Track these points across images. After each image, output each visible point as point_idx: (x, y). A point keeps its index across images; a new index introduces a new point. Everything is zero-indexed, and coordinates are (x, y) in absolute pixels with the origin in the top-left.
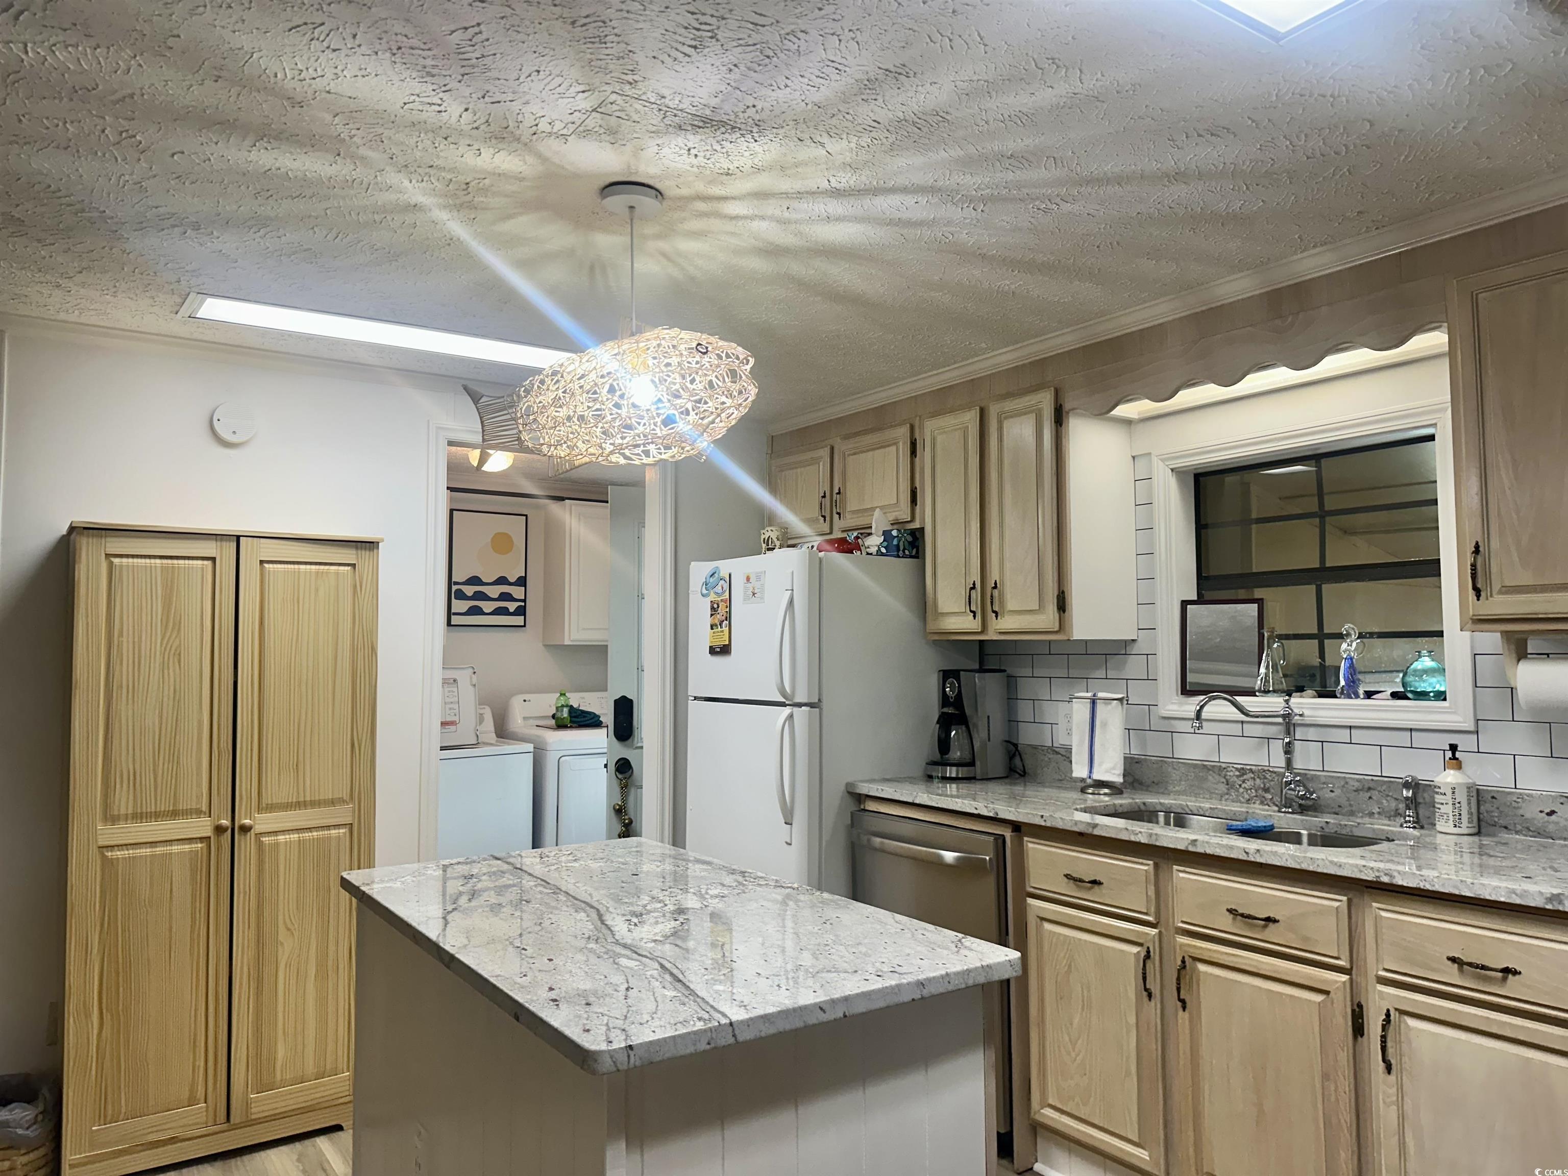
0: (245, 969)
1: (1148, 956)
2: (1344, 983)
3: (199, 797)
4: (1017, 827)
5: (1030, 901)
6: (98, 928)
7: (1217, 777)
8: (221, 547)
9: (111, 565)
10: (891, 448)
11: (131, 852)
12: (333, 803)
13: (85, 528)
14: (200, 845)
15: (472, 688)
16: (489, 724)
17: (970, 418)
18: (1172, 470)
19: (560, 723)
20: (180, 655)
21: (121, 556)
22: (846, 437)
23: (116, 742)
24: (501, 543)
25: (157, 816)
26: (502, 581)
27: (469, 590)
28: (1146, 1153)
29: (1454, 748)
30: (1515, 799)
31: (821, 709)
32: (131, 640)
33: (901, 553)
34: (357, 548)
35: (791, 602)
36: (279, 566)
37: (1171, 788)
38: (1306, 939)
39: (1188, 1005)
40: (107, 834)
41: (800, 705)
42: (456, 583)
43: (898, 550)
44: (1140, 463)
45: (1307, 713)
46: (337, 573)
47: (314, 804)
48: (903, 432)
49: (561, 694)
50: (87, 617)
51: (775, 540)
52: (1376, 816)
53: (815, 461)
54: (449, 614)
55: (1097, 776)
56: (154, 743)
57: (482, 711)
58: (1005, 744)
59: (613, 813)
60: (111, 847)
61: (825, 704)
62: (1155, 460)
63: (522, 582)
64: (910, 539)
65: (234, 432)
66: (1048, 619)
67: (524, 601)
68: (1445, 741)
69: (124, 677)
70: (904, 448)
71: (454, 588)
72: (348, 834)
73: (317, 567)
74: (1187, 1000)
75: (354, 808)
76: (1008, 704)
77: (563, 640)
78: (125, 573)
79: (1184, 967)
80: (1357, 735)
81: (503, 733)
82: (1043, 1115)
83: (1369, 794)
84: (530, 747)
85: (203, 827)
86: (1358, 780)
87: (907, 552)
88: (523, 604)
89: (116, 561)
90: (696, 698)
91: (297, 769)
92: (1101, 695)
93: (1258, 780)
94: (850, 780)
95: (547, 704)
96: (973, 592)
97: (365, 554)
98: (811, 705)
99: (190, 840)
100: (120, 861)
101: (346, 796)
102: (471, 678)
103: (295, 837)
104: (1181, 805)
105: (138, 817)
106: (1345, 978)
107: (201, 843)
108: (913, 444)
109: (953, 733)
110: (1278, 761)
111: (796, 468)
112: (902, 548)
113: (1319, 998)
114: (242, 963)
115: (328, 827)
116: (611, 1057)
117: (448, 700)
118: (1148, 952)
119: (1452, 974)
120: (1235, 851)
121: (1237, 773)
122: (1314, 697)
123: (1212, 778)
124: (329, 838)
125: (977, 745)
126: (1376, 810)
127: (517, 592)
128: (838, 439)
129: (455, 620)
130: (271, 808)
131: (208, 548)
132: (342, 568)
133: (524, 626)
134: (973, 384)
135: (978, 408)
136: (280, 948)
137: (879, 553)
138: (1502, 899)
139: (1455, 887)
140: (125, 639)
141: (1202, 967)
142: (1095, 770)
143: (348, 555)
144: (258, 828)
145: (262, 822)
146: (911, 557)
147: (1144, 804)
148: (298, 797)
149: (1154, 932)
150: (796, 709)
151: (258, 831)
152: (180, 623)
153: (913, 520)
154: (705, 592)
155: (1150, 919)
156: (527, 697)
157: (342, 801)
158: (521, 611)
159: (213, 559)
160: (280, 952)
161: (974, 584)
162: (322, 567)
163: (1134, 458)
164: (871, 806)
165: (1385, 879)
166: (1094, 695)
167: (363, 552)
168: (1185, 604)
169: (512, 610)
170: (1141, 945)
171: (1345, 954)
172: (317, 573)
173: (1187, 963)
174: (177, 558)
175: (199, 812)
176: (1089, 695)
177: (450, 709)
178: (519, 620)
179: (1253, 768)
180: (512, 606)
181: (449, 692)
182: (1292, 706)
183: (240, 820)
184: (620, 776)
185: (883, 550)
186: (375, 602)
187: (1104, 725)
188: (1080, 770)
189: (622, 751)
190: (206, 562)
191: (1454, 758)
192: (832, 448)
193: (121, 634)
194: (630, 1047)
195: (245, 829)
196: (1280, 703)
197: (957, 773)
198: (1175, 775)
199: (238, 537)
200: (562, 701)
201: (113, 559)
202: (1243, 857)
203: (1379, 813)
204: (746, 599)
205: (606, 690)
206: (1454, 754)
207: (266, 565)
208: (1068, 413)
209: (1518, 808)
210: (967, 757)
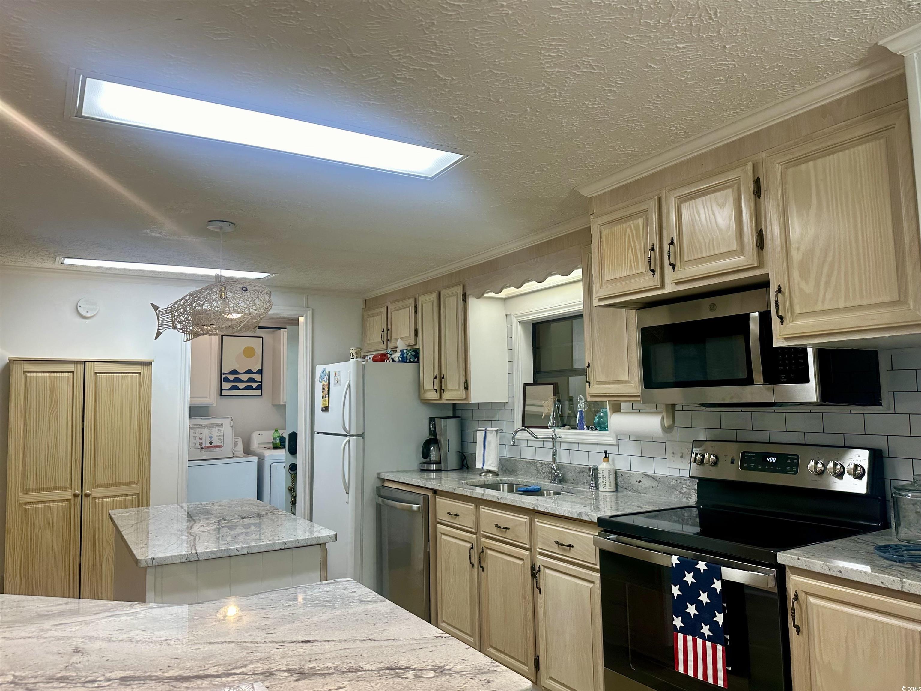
0: (87, 560)
1: (472, 548)
2: (527, 555)
3: (66, 481)
4: (435, 492)
5: (438, 525)
6: (20, 539)
7: (534, 467)
8: (77, 367)
9: (26, 377)
10: (406, 309)
11: (35, 505)
12: (129, 484)
13: (14, 360)
14: (66, 503)
15: (230, 428)
16: (240, 447)
17: (435, 296)
18: (519, 322)
19: (275, 446)
20: (57, 416)
21: (31, 372)
22: (392, 302)
23: (28, 456)
24: (249, 352)
25: (47, 489)
26: (249, 372)
27: (231, 377)
28: (473, 639)
29: (606, 452)
30: (628, 475)
31: (363, 438)
32: (35, 410)
33: (408, 361)
34: (141, 365)
35: (349, 386)
36: (104, 374)
37: (519, 473)
38: (517, 536)
39: (485, 569)
40: (25, 497)
41: (353, 436)
42: (224, 374)
43: (407, 359)
44: (509, 317)
45: (563, 436)
46: (132, 377)
47: (120, 484)
48: (411, 302)
49: (276, 431)
50: (15, 400)
51: (354, 354)
52: (585, 484)
53: (380, 314)
54: (221, 390)
55: (486, 468)
56: (45, 456)
57: (236, 440)
58: (458, 453)
59: (288, 490)
60: (26, 504)
61: (366, 435)
62: (513, 316)
63: (260, 372)
64: (413, 353)
65: (87, 312)
66: (461, 393)
67: (261, 382)
68: (602, 449)
69: (32, 428)
70: (411, 309)
71: (223, 376)
72: (137, 499)
73: (122, 374)
74: (485, 567)
75: (139, 486)
76: (462, 433)
77: (280, 403)
78: (32, 379)
79: (483, 552)
80: (582, 447)
81: (248, 452)
82: (441, 626)
83: (582, 474)
84: (256, 458)
85: (68, 494)
86: (579, 468)
87: (412, 360)
88: (261, 383)
89: (29, 374)
90: (318, 433)
91: (112, 468)
92: (489, 429)
93: (547, 468)
94: (378, 472)
95: (268, 436)
96: (435, 379)
97: (146, 368)
98: (358, 436)
99: (62, 501)
100: (30, 509)
101: (135, 480)
102: (230, 422)
103: (111, 499)
104: (516, 480)
105: (38, 490)
106: (528, 553)
107: (67, 502)
108: (416, 307)
109: (432, 448)
110: (550, 459)
111: (373, 316)
112: (408, 358)
113: (521, 562)
114: (86, 556)
115: (128, 495)
116: (146, 562)
117: (217, 434)
118: (472, 546)
119: (555, 548)
120: (495, 498)
121: (540, 465)
122: (569, 429)
123: (533, 468)
124: (128, 500)
125: (442, 454)
126: (585, 482)
127: (258, 377)
128: (389, 303)
129: (224, 393)
130: (100, 486)
131: (72, 368)
132: (134, 374)
133: (261, 395)
134: (437, 280)
135: (437, 292)
136: (104, 551)
137: (399, 362)
138: (567, 515)
139: (554, 511)
140: (32, 409)
141: (489, 552)
142: (485, 465)
143: (138, 369)
144: (94, 495)
145: (96, 493)
146: (414, 362)
147: (501, 480)
148: (113, 481)
149: (474, 536)
150: (351, 438)
151: (93, 496)
152: (57, 402)
153: (416, 344)
154: (321, 380)
155: (473, 530)
156: (260, 432)
157: (134, 483)
158: (260, 387)
159: (73, 372)
160: (104, 552)
161: (436, 376)
162: (125, 374)
163: (506, 315)
164: (387, 484)
165: (536, 508)
166: (486, 429)
167: (144, 367)
168: (525, 385)
169: (254, 387)
170: (470, 542)
171: (528, 542)
172: (122, 377)
173: (484, 550)
174: (57, 372)
175: (66, 488)
176: (484, 429)
177: (219, 439)
178: (258, 392)
179: (545, 462)
180: (255, 385)
181: (218, 430)
182: (556, 433)
183: (85, 491)
184: (292, 473)
185: (401, 360)
186: (150, 390)
187: (490, 443)
188: (479, 465)
189: (292, 460)
190: (69, 374)
191: (606, 457)
192: (387, 308)
193: (30, 407)
194: (154, 558)
195: (87, 496)
196: (550, 432)
197: (433, 468)
198: (520, 466)
199: (85, 362)
200: (276, 435)
201: (27, 374)
202: (497, 500)
203: (586, 483)
204: (335, 384)
205: (285, 429)
206: (606, 455)
207: (98, 374)
208: (468, 296)
209: (630, 479)
210: (438, 459)
